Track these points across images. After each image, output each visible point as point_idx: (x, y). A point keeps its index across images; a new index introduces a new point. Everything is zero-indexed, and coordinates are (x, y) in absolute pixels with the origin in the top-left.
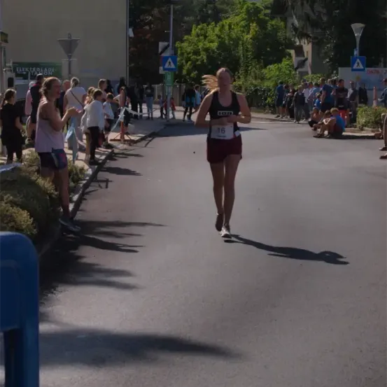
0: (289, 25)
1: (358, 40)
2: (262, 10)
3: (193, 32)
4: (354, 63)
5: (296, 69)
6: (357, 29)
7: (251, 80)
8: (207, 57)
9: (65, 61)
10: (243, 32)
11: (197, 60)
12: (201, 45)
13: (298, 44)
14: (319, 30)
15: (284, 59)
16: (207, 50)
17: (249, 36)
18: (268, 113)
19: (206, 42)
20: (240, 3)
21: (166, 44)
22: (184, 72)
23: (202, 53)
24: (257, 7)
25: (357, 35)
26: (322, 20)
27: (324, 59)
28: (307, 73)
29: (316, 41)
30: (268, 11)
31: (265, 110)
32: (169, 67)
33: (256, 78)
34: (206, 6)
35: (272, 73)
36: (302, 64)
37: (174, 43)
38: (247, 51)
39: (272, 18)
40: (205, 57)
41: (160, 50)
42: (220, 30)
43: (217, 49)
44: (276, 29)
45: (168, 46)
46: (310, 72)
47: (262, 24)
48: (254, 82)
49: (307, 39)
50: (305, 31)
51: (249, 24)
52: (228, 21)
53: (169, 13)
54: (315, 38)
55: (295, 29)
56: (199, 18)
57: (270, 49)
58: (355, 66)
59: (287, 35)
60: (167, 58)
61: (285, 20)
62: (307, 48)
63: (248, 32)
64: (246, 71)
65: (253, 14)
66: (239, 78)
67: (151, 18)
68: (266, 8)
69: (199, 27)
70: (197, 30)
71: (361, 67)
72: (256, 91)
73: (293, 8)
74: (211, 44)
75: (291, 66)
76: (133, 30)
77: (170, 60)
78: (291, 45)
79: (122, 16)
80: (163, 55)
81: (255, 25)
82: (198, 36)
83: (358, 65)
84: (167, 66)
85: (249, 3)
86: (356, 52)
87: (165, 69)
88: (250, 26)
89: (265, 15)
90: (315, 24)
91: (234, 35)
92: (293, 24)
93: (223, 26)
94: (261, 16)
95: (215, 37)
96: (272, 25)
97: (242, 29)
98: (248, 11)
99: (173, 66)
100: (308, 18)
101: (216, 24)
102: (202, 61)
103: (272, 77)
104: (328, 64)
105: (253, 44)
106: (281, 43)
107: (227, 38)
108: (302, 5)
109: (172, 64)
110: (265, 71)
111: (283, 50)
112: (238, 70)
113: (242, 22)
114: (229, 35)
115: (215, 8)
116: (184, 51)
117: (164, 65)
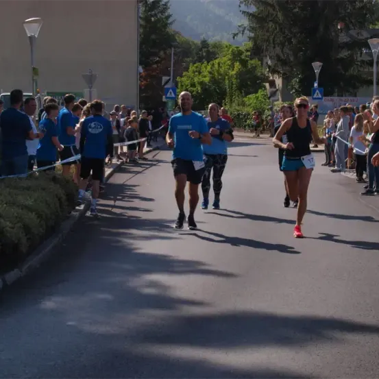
0: (264, 63)
1: (317, 75)
2: (243, 52)
3: (190, 69)
4: (314, 93)
5: (269, 98)
6: (317, 66)
7: (234, 105)
8: (202, 88)
9: (86, 91)
10: (229, 69)
11: (194, 91)
12: (196, 79)
13: (271, 78)
14: (287, 68)
15: (260, 91)
16: (202, 83)
17: (234, 72)
18: (248, 132)
19: (200, 77)
20: (227, 47)
21: (168, 78)
23: (197, 85)
24: (240, 50)
25: (317, 71)
26: (289, 60)
27: (292, 90)
28: (278, 100)
29: (285, 76)
31: (245, 130)
32: (170, 96)
33: (238, 105)
34: (201, 50)
35: (251, 101)
36: (273, 94)
37: (175, 78)
38: (232, 84)
39: (251, 59)
40: (199, 89)
41: (163, 84)
42: (211, 68)
43: (210, 81)
44: (254, 68)
45: (170, 79)
46: (280, 99)
47: (244, 63)
48: (237, 108)
49: (278, 74)
50: (276, 69)
51: (233, 63)
52: (217, 61)
54: (284, 74)
55: (269, 67)
56: (196, 58)
57: (250, 83)
58: (315, 96)
59: (263, 71)
60: (168, 89)
61: (261, 60)
62: (279, 82)
63: (233, 70)
64: (231, 100)
65: (237, 56)
66: (226, 105)
67: (158, 59)
68: (247, 51)
69: (195, 65)
70: (193, 68)
71: (320, 96)
72: (239, 115)
73: (267, 50)
74: (204, 78)
75: (265, 96)
76: (143, 68)
77: (171, 91)
78: (266, 79)
79: (133, 56)
80: (166, 87)
81: (238, 63)
82: (194, 72)
83: (318, 94)
84: (168, 95)
85: (234, 47)
86: (316, 85)
87: (167, 98)
88: (234, 65)
89: (246, 56)
90: (284, 62)
91: (222, 71)
92: (267, 63)
93: (213, 64)
94: (243, 57)
95: (206, 73)
96: (252, 64)
97: (228, 67)
98: (233, 53)
99: (173, 95)
100: (278, 57)
101: (208, 62)
102: (197, 92)
103: (251, 104)
104: (294, 94)
105: (236, 78)
106: (258, 78)
107: (216, 74)
108: (274, 47)
109: (173, 94)
110: (245, 99)
111: (260, 83)
112: (224, 99)
113: (229, 62)
114: (218, 71)
115: (208, 51)
116: (183, 84)
117: (166, 95)
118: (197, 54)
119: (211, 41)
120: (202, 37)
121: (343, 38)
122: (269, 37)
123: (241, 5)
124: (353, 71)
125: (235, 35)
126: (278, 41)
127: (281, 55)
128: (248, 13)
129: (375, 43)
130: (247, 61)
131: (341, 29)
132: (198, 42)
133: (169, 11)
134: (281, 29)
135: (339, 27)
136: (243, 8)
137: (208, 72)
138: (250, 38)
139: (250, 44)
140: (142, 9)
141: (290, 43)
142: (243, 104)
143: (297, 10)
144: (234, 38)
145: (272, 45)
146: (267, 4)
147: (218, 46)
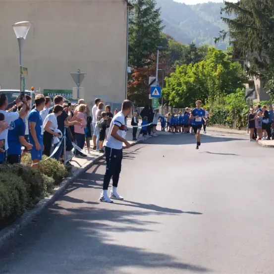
0: (244, 66)
5: (246, 97)
7: (215, 103)
8: (187, 87)
9: (75, 89)
10: (212, 70)
11: (180, 90)
12: (182, 79)
13: (251, 79)
14: (264, 70)
16: (187, 83)
17: (216, 74)
18: (227, 128)
19: (186, 77)
20: (210, 50)
22: (170, 98)
24: (222, 53)
26: (266, 63)
27: (267, 90)
29: (262, 78)
31: (225, 126)
32: (155, 94)
33: (219, 103)
34: (189, 53)
35: (231, 100)
36: (250, 94)
38: (215, 84)
39: (233, 62)
40: (185, 88)
42: (196, 70)
43: (194, 82)
44: (236, 70)
45: (155, 79)
46: (259, 99)
47: (226, 65)
48: (218, 106)
49: (256, 76)
50: (254, 71)
51: (216, 65)
52: (202, 63)
54: (261, 75)
55: (248, 69)
57: (230, 83)
59: (243, 73)
61: (242, 63)
62: (257, 83)
63: (216, 71)
64: (213, 99)
65: (220, 58)
66: (208, 103)
67: (149, 61)
68: (229, 54)
69: (181, 67)
70: (180, 69)
72: (219, 112)
74: (189, 79)
77: (156, 89)
78: (246, 80)
80: (152, 86)
81: (220, 66)
82: (180, 73)
85: (217, 50)
87: (152, 96)
88: (217, 67)
89: (228, 59)
90: (261, 65)
91: (205, 72)
92: (246, 66)
93: (198, 66)
94: (225, 60)
95: (191, 74)
96: (233, 66)
97: (211, 69)
98: (216, 56)
99: (158, 94)
100: (257, 61)
101: (193, 64)
102: (183, 91)
103: (230, 102)
104: (270, 94)
105: (219, 79)
106: (239, 79)
107: (200, 74)
108: (252, 51)
109: (157, 92)
110: (226, 98)
111: (240, 84)
112: (207, 97)
113: (212, 64)
114: (202, 72)
115: (196, 54)
116: (170, 83)
117: (152, 93)
118: (186, 56)
120: (191, 42)
122: (247, 42)
123: (222, 12)
125: (217, 40)
126: (256, 45)
127: (259, 58)
128: (228, 20)
130: (229, 63)
134: (258, 35)
136: (224, 15)
137: (193, 72)
138: (231, 43)
141: (266, 47)
142: (224, 103)
144: (215, 42)
145: (250, 49)
146: (245, 12)
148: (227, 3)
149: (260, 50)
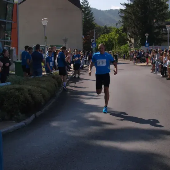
0: (127, 34)
1: (147, 38)
2: (120, 30)
3: (101, 37)
6: (147, 35)
7: (117, 49)
12: (103, 40)
13: (130, 39)
14: (136, 36)
15: (126, 44)
16: (105, 42)
17: (116, 38)
18: (122, 59)
19: (104, 39)
20: (114, 28)
21: (93, 40)
23: (103, 42)
26: (137, 33)
27: (138, 44)
28: (132, 47)
29: (135, 39)
30: (122, 31)
34: (104, 30)
36: (131, 45)
37: (95, 39)
38: (116, 42)
39: (123, 33)
41: (91, 42)
43: (108, 41)
44: (124, 36)
46: (133, 48)
47: (120, 34)
49: (132, 38)
50: (132, 36)
51: (116, 34)
52: (110, 33)
53: (94, 31)
55: (129, 35)
56: (103, 33)
57: (122, 41)
59: (127, 37)
60: (93, 44)
61: (126, 33)
62: (133, 41)
63: (116, 36)
65: (117, 31)
66: (114, 49)
67: (89, 33)
69: (103, 35)
73: (129, 29)
75: (128, 46)
76: (84, 36)
78: (128, 40)
79: (81, 32)
82: (102, 37)
83: (147, 45)
84: (93, 46)
85: (116, 28)
86: (146, 42)
90: (135, 34)
93: (109, 35)
94: (120, 32)
97: (114, 36)
98: (116, 31)
99: (95, 46)
100: (133, 32)
101: (107, 34)
103: (123, 49)
105: (117, 40)
106: (125, 39)
108: (131, 28)
110: (121, 47)
111: (126, 41)
112: (113, 47)
113: (114, 34)
114: (111, 37)
115: (107, 30)
119: (108, 27)
120: (105, 25)
121: (156, 25)
122: (129, 25)
124: (159, 37)
125: (117, 24)
128: (122, 16)
129: (168, 26)
130: (121, 33)
131: (155, 22)
132: (103, 27)
133: (93, 16)
134: (134, 22)
135: (154, 21)
136: (120, 14)
138: (122, 25)
139: (122, 27)
140: (83, 15)
141: (137, 27)
143: (139, 15)
145: (130, 28)
146: (128, 13)
147: (110, 28)
148: (121, 10)
149: (134, 28)
